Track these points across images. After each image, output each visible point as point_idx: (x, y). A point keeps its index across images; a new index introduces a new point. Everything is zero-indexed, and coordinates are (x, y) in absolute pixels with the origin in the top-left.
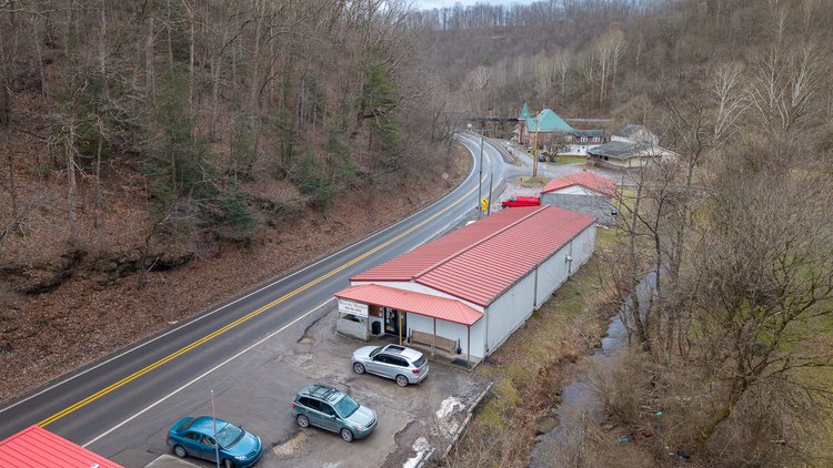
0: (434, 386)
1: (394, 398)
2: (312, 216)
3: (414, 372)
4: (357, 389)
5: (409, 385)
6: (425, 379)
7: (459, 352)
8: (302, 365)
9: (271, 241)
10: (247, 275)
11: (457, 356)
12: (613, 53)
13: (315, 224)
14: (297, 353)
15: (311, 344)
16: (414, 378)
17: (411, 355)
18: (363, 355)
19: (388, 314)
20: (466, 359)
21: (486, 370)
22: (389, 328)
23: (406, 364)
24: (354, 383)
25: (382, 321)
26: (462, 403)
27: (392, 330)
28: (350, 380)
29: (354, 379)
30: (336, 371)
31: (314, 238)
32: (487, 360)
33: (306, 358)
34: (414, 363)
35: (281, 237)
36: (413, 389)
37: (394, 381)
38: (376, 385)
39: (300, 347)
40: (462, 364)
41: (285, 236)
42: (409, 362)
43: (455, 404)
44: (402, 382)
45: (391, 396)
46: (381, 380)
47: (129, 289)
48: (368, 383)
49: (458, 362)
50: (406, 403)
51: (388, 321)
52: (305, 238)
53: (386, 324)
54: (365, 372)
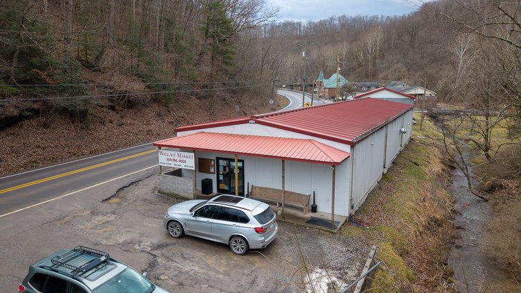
0: (287, 253)
1: (226, 274)
2: (156, 108)
3: (257, 230)
4: (168, 259)
5: (249, 251)
6: (273, 243)
7: (314, 209)
8: (95, 227)
9: (111, 122)
10: (79, 147)
11: (310, 215)
12: (376, 41)
13: (159, 115)
14: (94, 213)
15: (119, 204)
16: (257, 240)
17: (252, 208)
18: (181, 212)
19: (221, 169)
20: (330, 218)
21: (354, 231)
22: (223, 186)
23: (245, 220)
24: (164, 251)
25: (214, 177)
26: (341, 278)
27: (226, 188)
28: (160, 247)
29: (167, 245)
30: (142, 235)
31: (155, 126)
32: (351, 220)
33: (105, 218)
34: (258, 217)
35: (124, 121)
36: (256, 259)
37: (226, 247)
38: (198, 253)
40: (326, 225)
41: (127, 120)
42: (250, 215)
44: (238, 248)
45: (222, 270)
46: (206, 246)
49: (313, 221)
50: (244, 281)
51: (221, 178)
52: (148, 124)
53: (219, 182)
54: (183, 235)
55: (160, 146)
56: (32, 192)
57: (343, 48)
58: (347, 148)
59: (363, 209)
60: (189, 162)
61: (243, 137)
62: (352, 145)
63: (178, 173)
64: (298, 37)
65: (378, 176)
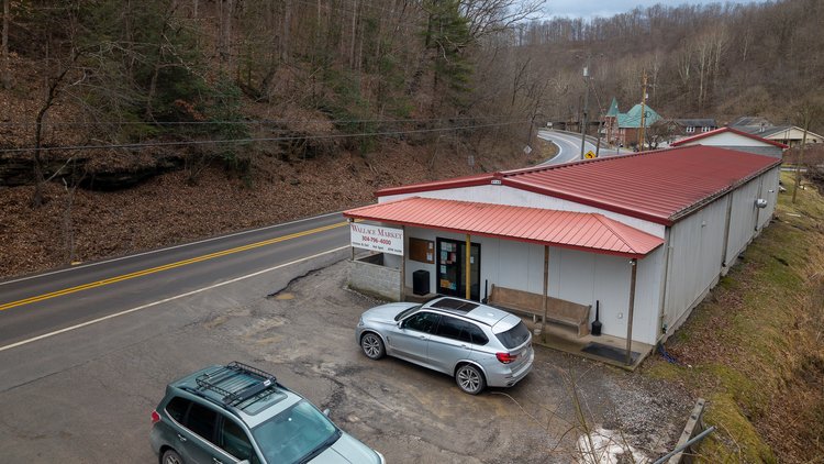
0: (549, 398)
1: (449, 422)
2: (348, 158)
3: (500, 357)
4: (361, 390)
5: (487, 390)
6: (525, 380)
7: (597, 329)
8: (257, 336)
9: (283, 179)
10: (236, 215)
11: (590, 339)
12: (715, 48)
13: (352, 169)
14: (255, 314)
15: (291, 302)
16: (500, 374)
18: (381, 320)
19: (444, 257)
20: (623, 345)
21: (665, 370)
22: (446, 284)
23: (481, 339)
24: (356, 378)
25: (432, 269)
26: (640, 448)
27: (452, 286)
28: (348, 371)
29: (359, 369)
30: (324, 351)
31: (346, 186)
32: (660, 351)
33: (272, 323)
34: (502, 336)
35: (300, 178)
36: (497, 403)
37: (449, 380)
38: (408, 385)
39: (270, 306)
40: (618, 357)
41: (306, 177)
42: (489, 332)
43: (619, 449)
44: (469, 383)
45: (442, 415)
46: (419, 376)
47: (13, 203)
48: (390, 381)
49: (594, 349)
50: (478, 437)
51: (444, 270)
52: (336, 184)
53: (439, 276)
54: (384, 356)
55: (353, 218)
56: (172, 279)
57: (655, 61)
58: (658, 231)
59: (682, 333)
60: (395, 244)
61: (480, 206)
62: (669, 225)
63: (378, 259)
64: (576, 45)
65: (712, 280)
